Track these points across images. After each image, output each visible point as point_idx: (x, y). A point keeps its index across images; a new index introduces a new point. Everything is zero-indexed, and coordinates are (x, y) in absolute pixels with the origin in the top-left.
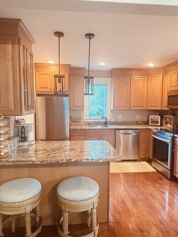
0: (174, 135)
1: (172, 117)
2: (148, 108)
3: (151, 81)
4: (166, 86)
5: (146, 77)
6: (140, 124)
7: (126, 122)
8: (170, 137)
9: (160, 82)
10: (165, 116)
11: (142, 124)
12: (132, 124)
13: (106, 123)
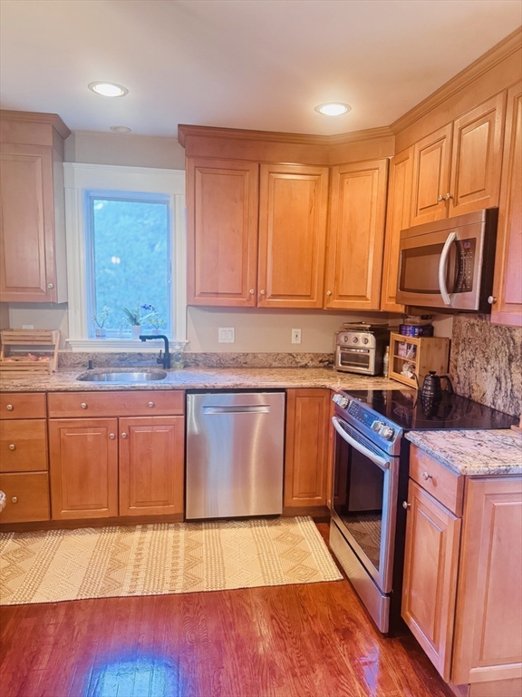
0: (405, 432)
1: (418, 341)
2: (329, 301)
3: (342, 188)
4: (398, 207)
5: (326, 170)
6: (305, 367)
7: (250, 357)
8: (390, 444)
9: (375, 194)
10: (394, 336)
11: (311, 364)
12: (275, 364)
13: (166, 361)
